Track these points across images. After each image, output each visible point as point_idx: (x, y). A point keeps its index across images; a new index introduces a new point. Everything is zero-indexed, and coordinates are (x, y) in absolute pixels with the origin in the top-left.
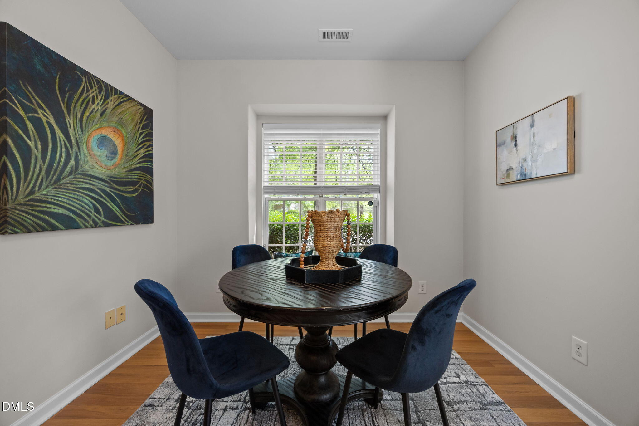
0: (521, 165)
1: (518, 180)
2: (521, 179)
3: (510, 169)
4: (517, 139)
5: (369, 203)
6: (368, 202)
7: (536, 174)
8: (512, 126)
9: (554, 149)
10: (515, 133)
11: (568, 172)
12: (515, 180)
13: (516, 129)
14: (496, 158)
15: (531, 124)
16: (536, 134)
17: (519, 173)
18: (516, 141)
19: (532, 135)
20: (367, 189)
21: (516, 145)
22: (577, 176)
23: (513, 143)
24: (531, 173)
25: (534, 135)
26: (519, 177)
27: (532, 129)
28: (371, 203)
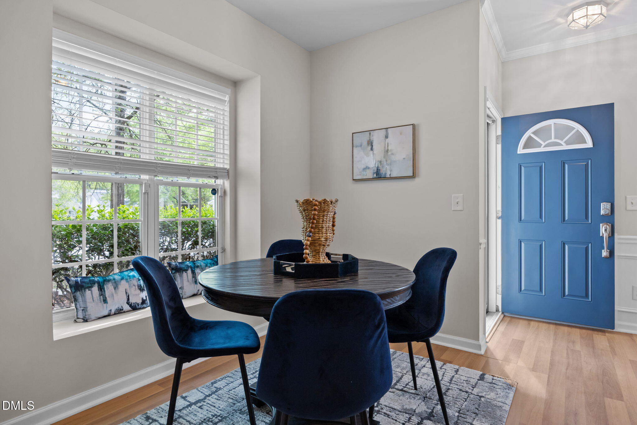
0: (377, 166)
1: (374, 177)
2: (377, 177)
3: (366, 168)
4: (374, 144)
5: (212, 191)
6: (212, 189)
7: (390, 175)
8: (369, 133)
9: (404, 158)
10: (371, 139)
11: (413, 176)
12: (372, 178)
13: (372, 136)
14: (352, 156)
15: (385, 136)
16: (389, 145)
17: (375, 173)
18: (372, 146)
19: (387, 145)
20: (215, 173)
21: (372, 149)
22: (417, 180)
23: (370, 147)
24: (386, 174)
25: (388, 144)
26: (375, 175)
27: (387, 140)
28: (214, 192)
